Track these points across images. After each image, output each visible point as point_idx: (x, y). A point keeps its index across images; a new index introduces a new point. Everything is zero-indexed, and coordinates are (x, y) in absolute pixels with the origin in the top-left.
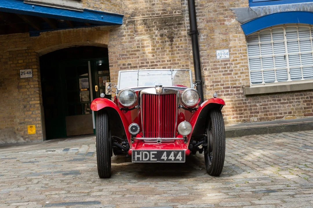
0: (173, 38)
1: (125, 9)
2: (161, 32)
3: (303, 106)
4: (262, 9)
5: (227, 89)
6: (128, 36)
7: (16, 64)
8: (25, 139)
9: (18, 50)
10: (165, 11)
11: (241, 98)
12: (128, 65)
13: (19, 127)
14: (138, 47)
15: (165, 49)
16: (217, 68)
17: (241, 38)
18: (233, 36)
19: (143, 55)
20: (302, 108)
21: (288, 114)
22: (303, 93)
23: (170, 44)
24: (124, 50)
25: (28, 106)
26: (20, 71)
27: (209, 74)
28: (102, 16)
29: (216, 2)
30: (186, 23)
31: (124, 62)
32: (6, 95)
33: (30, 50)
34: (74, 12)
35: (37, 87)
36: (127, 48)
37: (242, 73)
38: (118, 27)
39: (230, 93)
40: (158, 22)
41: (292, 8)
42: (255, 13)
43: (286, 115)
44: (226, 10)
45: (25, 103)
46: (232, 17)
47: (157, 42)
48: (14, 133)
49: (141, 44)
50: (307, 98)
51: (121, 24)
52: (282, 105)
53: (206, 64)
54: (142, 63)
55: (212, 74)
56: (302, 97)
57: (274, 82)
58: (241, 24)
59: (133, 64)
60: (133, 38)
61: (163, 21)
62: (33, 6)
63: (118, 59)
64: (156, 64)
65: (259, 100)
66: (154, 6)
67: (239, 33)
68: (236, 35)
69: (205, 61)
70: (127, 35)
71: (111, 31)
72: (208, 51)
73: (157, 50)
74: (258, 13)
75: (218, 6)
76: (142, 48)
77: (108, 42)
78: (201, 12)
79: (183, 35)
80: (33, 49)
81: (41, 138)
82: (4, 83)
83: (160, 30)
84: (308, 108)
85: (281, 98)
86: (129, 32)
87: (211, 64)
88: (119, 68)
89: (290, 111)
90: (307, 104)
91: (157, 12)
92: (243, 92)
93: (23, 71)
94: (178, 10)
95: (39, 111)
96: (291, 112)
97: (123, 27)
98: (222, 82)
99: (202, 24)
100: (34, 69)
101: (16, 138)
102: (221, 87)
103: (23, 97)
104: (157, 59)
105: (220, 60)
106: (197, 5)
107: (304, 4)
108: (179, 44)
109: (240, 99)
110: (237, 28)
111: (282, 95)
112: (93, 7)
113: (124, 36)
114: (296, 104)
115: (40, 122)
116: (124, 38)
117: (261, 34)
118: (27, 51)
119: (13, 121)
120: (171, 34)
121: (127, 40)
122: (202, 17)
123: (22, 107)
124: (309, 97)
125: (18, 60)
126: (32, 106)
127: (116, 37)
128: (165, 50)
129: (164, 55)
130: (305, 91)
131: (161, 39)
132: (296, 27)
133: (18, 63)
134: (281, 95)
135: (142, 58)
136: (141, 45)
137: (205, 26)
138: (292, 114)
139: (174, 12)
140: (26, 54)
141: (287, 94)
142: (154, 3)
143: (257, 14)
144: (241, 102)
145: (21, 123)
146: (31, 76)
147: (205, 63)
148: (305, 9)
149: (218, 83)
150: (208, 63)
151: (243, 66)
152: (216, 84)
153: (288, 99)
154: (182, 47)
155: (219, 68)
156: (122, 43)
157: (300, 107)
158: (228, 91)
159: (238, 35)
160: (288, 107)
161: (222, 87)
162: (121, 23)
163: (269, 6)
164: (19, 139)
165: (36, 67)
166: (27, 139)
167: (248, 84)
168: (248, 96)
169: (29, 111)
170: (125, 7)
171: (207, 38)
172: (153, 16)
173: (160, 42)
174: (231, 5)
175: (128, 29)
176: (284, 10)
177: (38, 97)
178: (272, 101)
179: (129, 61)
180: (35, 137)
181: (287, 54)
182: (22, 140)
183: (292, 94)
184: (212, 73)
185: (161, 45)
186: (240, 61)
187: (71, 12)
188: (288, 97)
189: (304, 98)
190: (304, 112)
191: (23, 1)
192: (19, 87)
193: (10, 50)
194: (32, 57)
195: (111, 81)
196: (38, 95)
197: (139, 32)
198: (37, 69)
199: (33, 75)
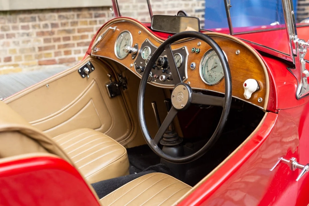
3: (37, 43)
21: (3, 63)
22: (37, 15)
50: (46, 26)
56: (34, 23)
84: (46, 48)
89: (8, 55)
90: (44, 40)
96: (11, 57)
114: (20, 39)
124: (50, 25)
130: (42, 11)
138: (13, 62)
153: (3, 29)
157: (29, 45)
160: (3, 45)
183: (12, 17)
188: (4, 23)
189: (39, 26)
190: (38, 57)
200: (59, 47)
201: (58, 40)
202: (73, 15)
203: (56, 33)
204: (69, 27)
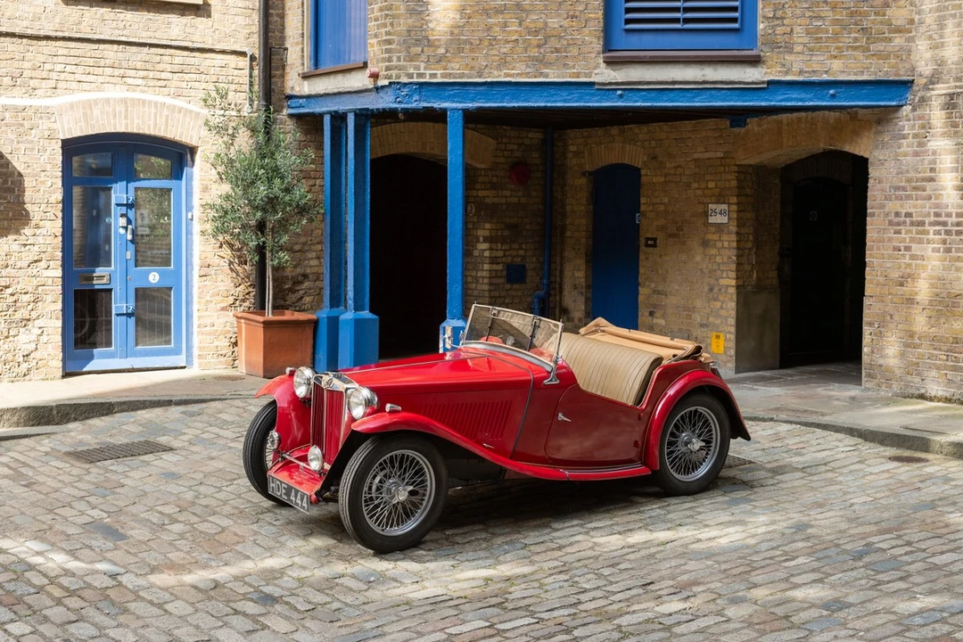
1: (918, 63)
6: (913, 138)
7: (704, 189)
9: (709, 159)
12: (905, 217)
13: (699, 334)
14: (931, 170)
19: (941, 192)
24: (900, 176)
25: (716, 290)
26: (710, 206)
28: (832, 92)
31: (897, 206)
32: (684, 257)
33: (727, 160)
34: (738, 92)
35: (734, 248)
36: (908, 171)
38: (897, 111)
45: (712, 281)
49: (938, 161)
51: (902, 106)
54: (937, 215)
59: (919, 216)
60: (921, 145)
62: (619, 92)
63: (886, 199)
70: (911, 136)
71: (879, 122)
76: (939, 172)
77: (871, 152)
80: (733, 158)
81: (732, 366)
82: (683, 230)
86: (917, 128)
88: (887, 222)
93: (714, 207)
95: (733, 305)
97: (905, 113)
100: (732, 204)
103: (710, 266)
112: (801, 72)
113: (904, 137)
115: (733, 329)
116: (905, 144)
118: (723, 161)
119: (690, 316)
121: (909, 149)
123: (706, 288)
125: (708, 181)
126: (723, 290)
127: (889, 137)
133: (707, 188)
135: (938, 201)
136: (937, 166)
140: (722, 168)
145: (702, 326)
146: (724, 220)
156: (898, 156)
162: (901, 103)
165: (734, 200)
169: (718, 300)
170: (917, 58)
175: (914, 120)
177: (733, 271)
179: (908, 207)
180: (723, 362)
187: (729, 93)
191: (592, 84)
192: (705, 244)
193: (696, 156)
194: (730, 177)
195: (867, 252)
196: (733, 267)
197: (939, 130)
198: (738, 204)
199: (729, 219)
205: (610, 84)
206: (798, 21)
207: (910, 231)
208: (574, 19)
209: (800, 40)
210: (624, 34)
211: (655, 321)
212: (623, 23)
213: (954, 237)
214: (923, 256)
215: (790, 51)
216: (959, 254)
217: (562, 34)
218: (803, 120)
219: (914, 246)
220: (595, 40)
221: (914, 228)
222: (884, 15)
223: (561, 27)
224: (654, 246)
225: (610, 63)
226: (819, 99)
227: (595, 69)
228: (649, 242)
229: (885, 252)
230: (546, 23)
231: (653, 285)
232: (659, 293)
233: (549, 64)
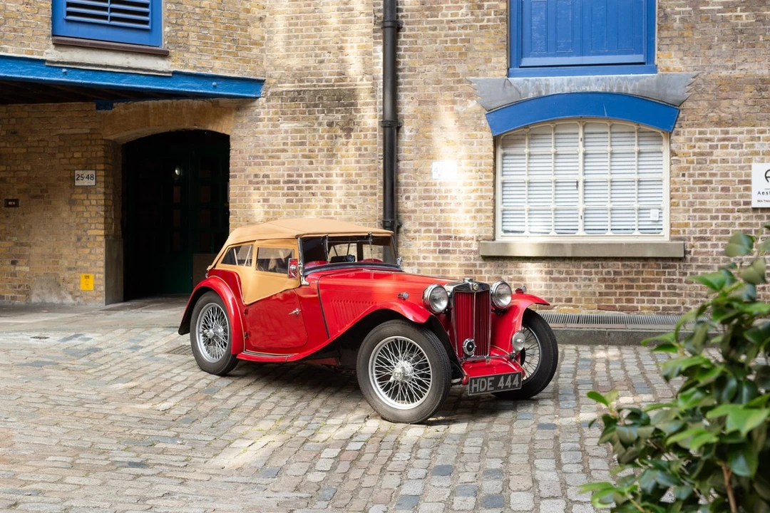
0: (351, 130)
1: (268, 68)
2: (331, 117)
3: (598, 288)
4: (533, 83)
5: (447, 241)
6: (268, 121)
7: (69, 159)
8: (75, 298)
9: (74, 134)
10: (342, 77)
11: (472, 262)
12: (263, 177)
13: (67, 276)
14: (284, 144)
15: (334, 152)
16: (430, 198)
17: (484, 140)
18: (468, 135)
19: (293, 160)
20: (595, 293)
21: (564, 303)
22: (600, 263)
23: (345, 143)
24: (258, 148)
25: (84, 239)
26: (76, 172)
27: (413, 208)
28: (214, 83)
29: (440, 63)
30: (378, 103)
31: (256, 170)
32: (50, 214)
33: (94, 135)
34: (151, 78)
35: (101, 205)
36: (264, 145)
37: (479, 211)
38: (251, 102)
39: (450, 248)
40: (325, 98)
41: (596, 84)
42: (518, 91)
43: (560, 303)
44: (460, 81)
45: (79, 233)
46: (470, 96)
47: (321, 137)
48: (57, 285)
49: (290, 138)
51: (258, 98)
52: (553, 283)
53: (410, 188)
54: (289, 176)
55: (420, 208)
56: (597, 270)
57: (548, 233)
58: (487, 112)
59: (274, 177)
60: (276, 126)
61: (336, 97)
62: (64, 70)
63: (246, 165)
64: (315, 179)
65: (508, 269)
66: (323, 65)
67: (481, 130)
68: (475, 132)
69: (409, 181)
70: (266, 119)
71: (238, 109)
72: (416, 162)
73: (319, 152)
74: (522, 92)
75: (445, 73)
76: (291, 145)
77: (232, 131)
78: (410, 83)
79: (371, 126)
81: (103, 299)
82: (47, 192)
83: (328, 113)
84: (607, 294)
85: (554, 269)
86: (271, 113)
87: (420, 188)
88: (247, 182)
89: (569, 296)
90: (605, 286)
91: (326, 77)
92: (477, 249)
93: (81, 172)
94: (368, 76)
95: (102, 250)
96: (571, 299)
97: (260, 103)
98: (437, 225)
99: (410, 107)
100: (99, 170)
101: (60, 294)
102: (435, 235)
103: (77, 220)
104: (317, 170)
105: (438, 182)
106: (404, 68)
107: (621, 78)
108: (361, 144)
109: (469, 262)
110: (479, 118)
111: (557, 262)
112: (195, 67)
113: (261, 120)
114: (582, 283)
115: (103, 270)
116: (261, 125)
117: (531, 132)
118: (89, 136)
119: (57, 263)
120: (349, 124)
121: (265, 129)
122: (411, 93)
123: (74, 239)
124: (612, 273)
125: (73, 152)
126: (91, 239)
127: (248, 120)
128: (334, 155)
129: (330, 162)
130: (605, 259)
131: (328, 132)
132: (606, 124)
133: (73, 157)
134: (553, 262)
135: (289, 166)
136: (289, 141)
137: (415, 111)
138: (573, 304)
139: (358, 79)
140: (89, 142)
141: (567, 262)
142: (322, 58)
143: (520, 94)
144: (471, 268)
145: (70, 269)
146: (92, 183)
147: (407, 184)
148: (623, 89)
149: (430, 228)
150: (413, 185)
151: (482, 197)
152: (426, 228)
153: (567, 273)
154: (366, 149)
155: (434, 198)
156: (256, 133)
157: (590, 289)
158: (447, 245)
159: (479, 134)
160: (565, 287)
161: (437, 235)
162: (258, 96)
163: (548, 78)
164: (64, 298)
165: (102, 167)
166: (78, 299)
167: (488, 234)
168: (486, 258)
169: (87, 247)
170: (268, 65)
171: (416, 136)
172: (320, 84)
173: (326, 136)
174: (471, 73)
175: (268, 108)
176: (578, 87)
177: (102, 224)
178: (534, 272)
179: (265, 170)
180: (92, 297)
181: (581, 178)
182: (69, 300)
183: (576, 263)
184: (420, 205)
185: (327, 143)
186: (477, 187)
187: (146, 78)
188: (569, 268)
189: (602, 273)
190: (598, 301)
191: (43, 61)
192: (72, 203)
193: (61, 132)
194: (96, 149)
195: (230, 204)
196: (102, 220)
197: (289, 115)
198: (104, 170)
199: (96, 182)
200: (621, 294)
201: (621, 287)
202: (639, 265)
203: (618, 280)
204: (633, 276)
205: (58, 62)
206: (193, 28)
207: (268, 188)
208: (29, 6)
209: (194, 43)
210: (65, 23)
211: (17, 268)
212: (65, 14)
213: (304, 191)
214: (279, 205)
215: (188, 51)
216: (308, 203)
217: (19, 17)
218: (169, 105)
219: (271, 198)
220: (46, 26)
221: (271, 186)
222: (246, 31)
223: (18, 11)
224: (16, 205)
225: (58, 45)
226: (206, 88)
227: (46, 49)
228: (10, 203)
229: (246, 204)
230: (6, 5)
231: (15, 239)
232: (22, 244)
233: (8, 41)
